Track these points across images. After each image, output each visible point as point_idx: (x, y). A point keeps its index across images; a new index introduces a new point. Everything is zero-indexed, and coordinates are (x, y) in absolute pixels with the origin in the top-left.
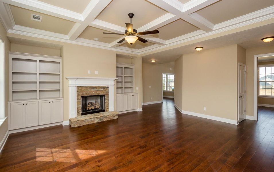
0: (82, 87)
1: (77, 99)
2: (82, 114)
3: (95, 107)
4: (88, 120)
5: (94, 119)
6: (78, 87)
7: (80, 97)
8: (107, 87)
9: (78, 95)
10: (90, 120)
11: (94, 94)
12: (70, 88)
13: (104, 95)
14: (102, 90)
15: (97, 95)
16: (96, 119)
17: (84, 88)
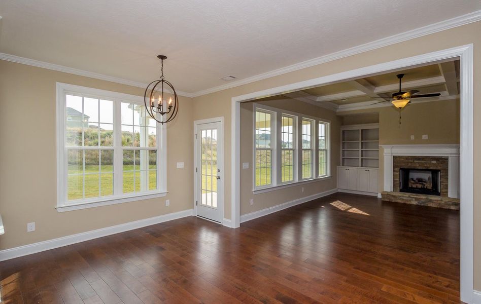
0: (399, 157)
1: (394, 171)
2: (401, 191)
3: (424, 186)
4: (401, 197)
5: (410, 198)
6: (395, 157)
7: (398, 169)
8: (446, 159)
9: (395, 167)
10: (405, 198)
11: (420, 168)
12: (385, 157)
13: (439, 170)
14: (435, 162)
15: (424, 168)
16: (414, 199)
17: (403, 158)
